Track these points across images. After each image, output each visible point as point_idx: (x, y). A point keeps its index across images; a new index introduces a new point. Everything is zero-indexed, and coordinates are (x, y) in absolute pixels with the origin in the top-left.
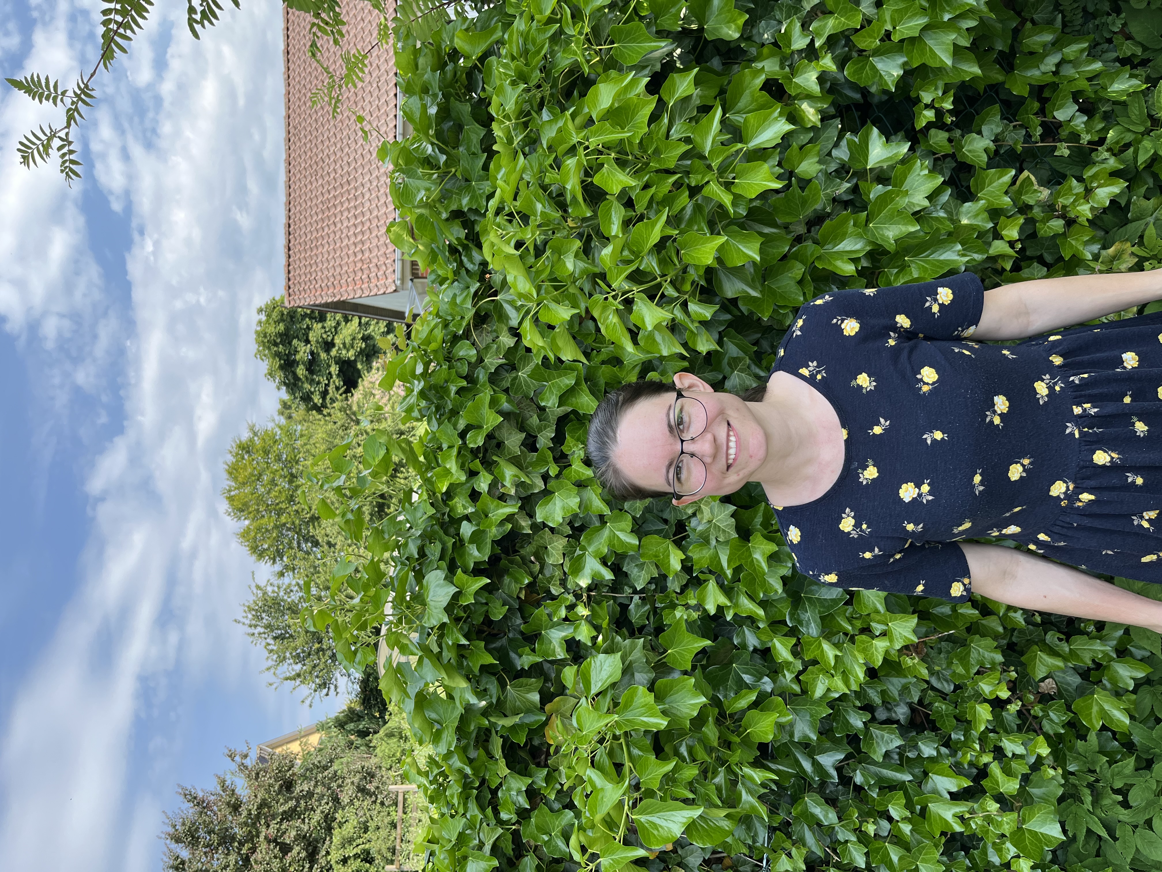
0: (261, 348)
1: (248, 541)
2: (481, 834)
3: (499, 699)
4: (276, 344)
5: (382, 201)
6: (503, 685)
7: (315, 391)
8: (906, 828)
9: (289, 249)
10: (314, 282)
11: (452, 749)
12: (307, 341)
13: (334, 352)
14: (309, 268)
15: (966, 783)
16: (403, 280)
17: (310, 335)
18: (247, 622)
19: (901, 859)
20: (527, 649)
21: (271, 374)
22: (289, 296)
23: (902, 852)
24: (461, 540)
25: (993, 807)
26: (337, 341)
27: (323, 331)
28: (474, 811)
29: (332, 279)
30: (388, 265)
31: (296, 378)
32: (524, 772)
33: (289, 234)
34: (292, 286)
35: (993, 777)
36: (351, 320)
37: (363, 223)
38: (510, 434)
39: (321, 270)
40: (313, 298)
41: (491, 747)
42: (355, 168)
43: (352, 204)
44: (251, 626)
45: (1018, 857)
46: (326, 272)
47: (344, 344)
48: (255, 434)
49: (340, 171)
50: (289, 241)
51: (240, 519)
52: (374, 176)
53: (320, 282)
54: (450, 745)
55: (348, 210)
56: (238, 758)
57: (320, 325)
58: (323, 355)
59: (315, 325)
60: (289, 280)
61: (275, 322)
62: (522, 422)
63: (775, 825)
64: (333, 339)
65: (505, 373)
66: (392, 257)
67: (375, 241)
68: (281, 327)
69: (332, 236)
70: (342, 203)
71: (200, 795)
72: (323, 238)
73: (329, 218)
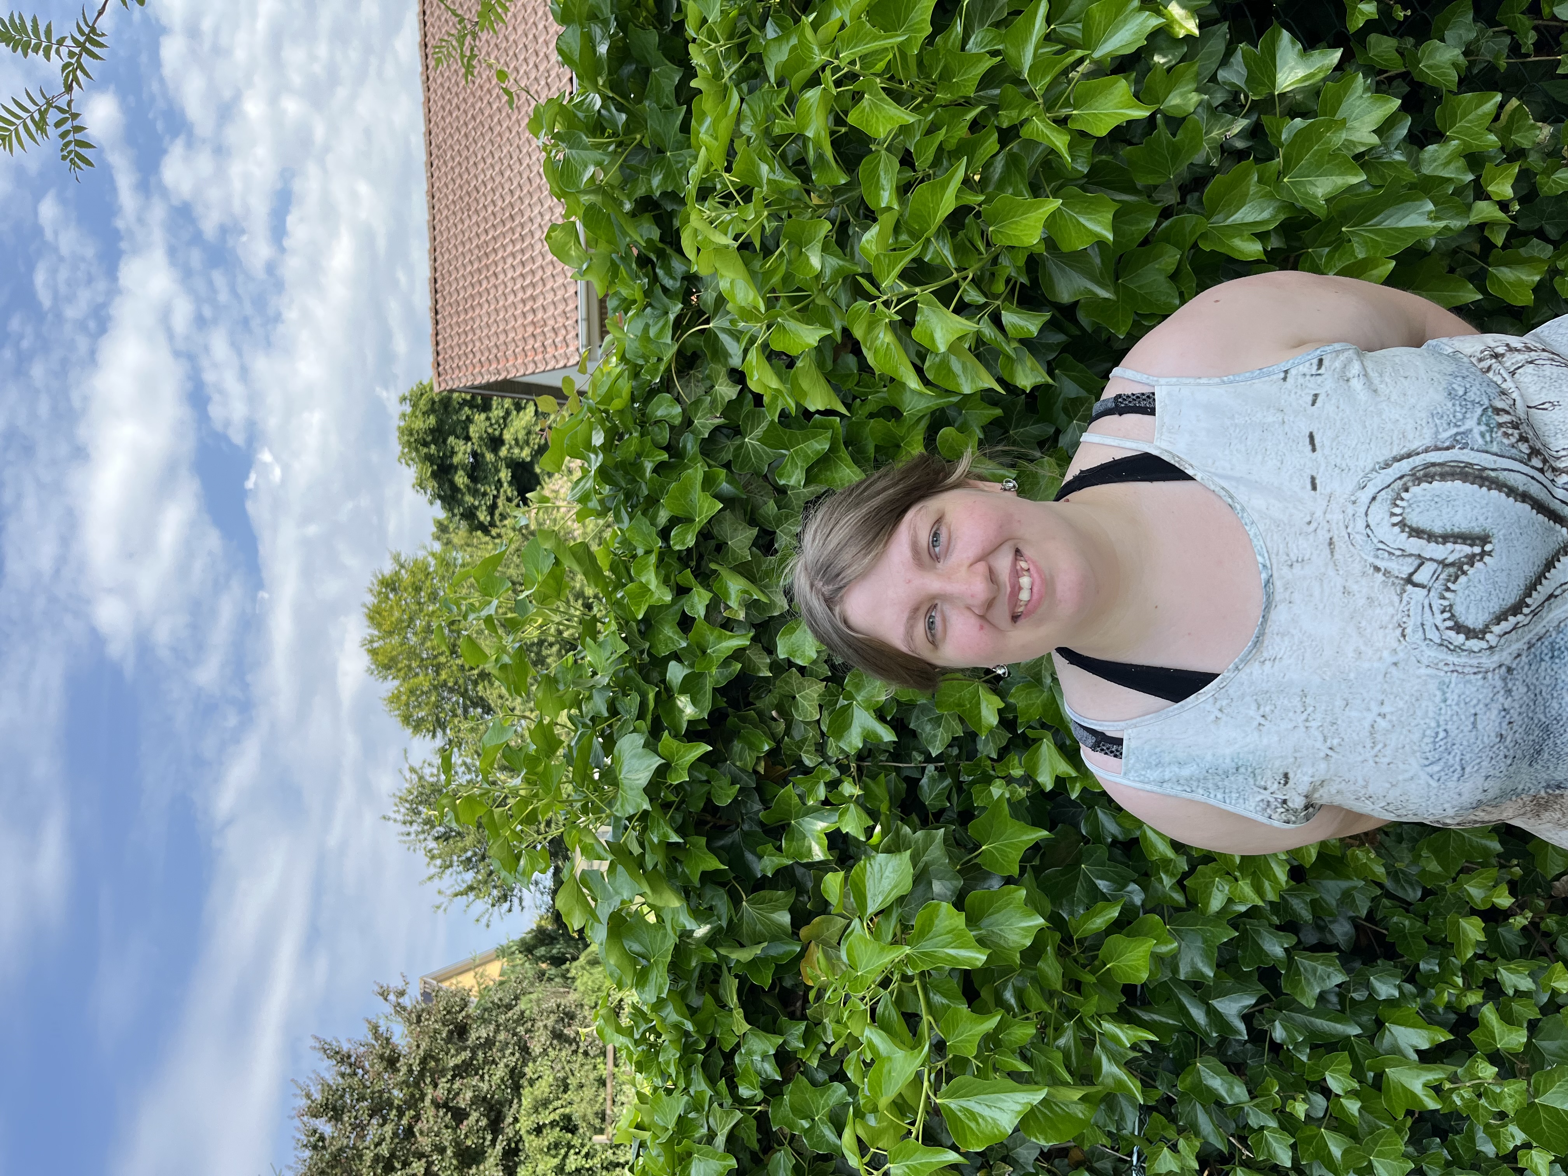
0: (406, 450)
1: (399, 709)
2: (711, 1120)
3: (730, 921)
4: (426, 444)
6: (736, 901)
7: (480, 505)
8: (1353, 1106)
9: (436, 313)
10: (471, 356)
11: (664, 995)
12: (468, 438)
13: (503, 452)
14: (463, 337)
15: (1443, 1036)
16: (588, 346)
17: (471, 430)
18: (400, 817)
19: (1345, 1153)
20: (770, 847)
21: (421, 485)
22: (439, 375)
23: (1347, 1142)
24: (668, 689)
25: (1487, 1071)
26: (507, 436)
27: (488, 423)
28: (699, 1084)
29: (494, 351)
30: (569, 328)
31: (455, 488)
32: (772, 1028)
33: (436, 292)
34: (442, 363)
35: (1485, 1026)
36: (525, 408)
37: (533, 272)
38: (735, 530)
39: (480, 339)
40: (470, 378)
41: (721, 991)
42: (520, 198)
43: (518, 247)
44: (405, 823)
45: (1527, 1146)
46: (486, 342)
47: (516, 440)
48: (402, 566)
49: (499, 203)
50: (436, 301)
51: (385, 678)
52: (546, 206)
53: (478, 355)
54: (661, 991)
55: (513, 255)
56: (392, 997)
57: (483, 416)
58: (489, 457)
59: (476, 417)
60: (438, 354)
61: (424, 413)
62: (753, 512)
63: (1151, 1103)
64: (501, 434)
65: (724, 440)
66: (573, 316)
67: (550, 297)
68: (432, 420)
69: (493, 291)
70: (504, 247)
71: (346, 1048)
72: (480, 294)
73: (487, 267)
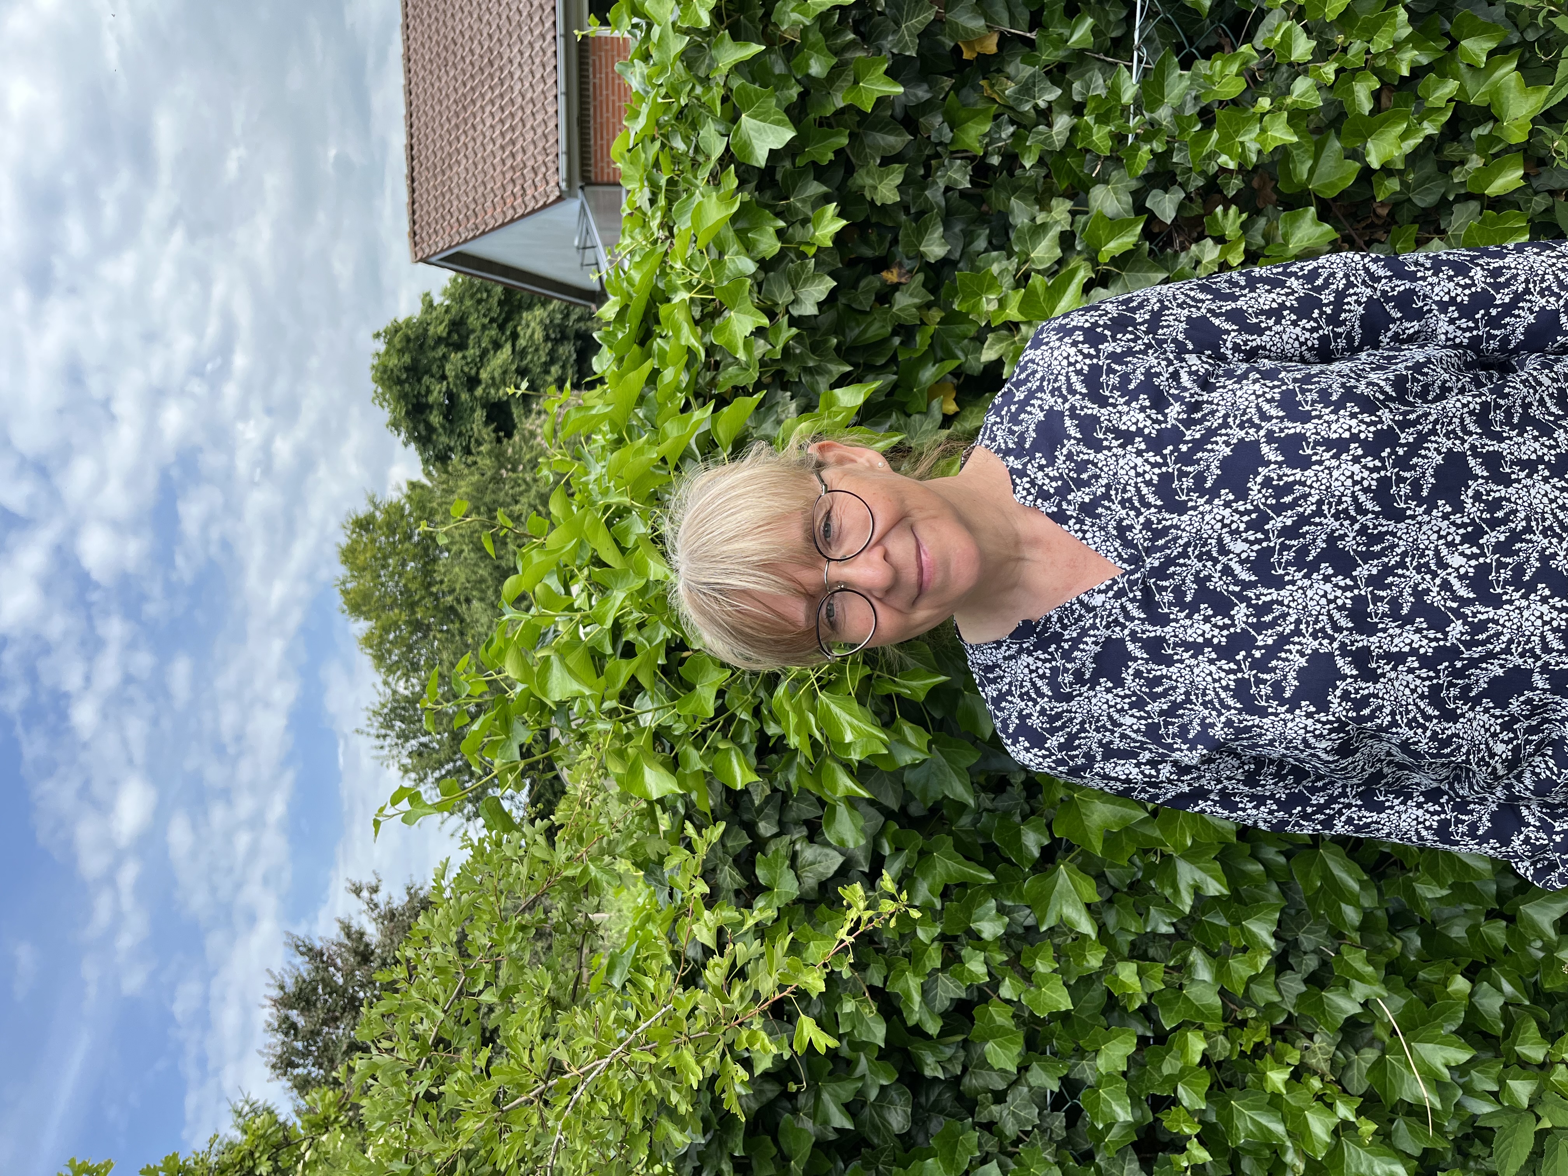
0: (380, 390)
1: (371, 649)
4: (400, 382)
5: (538, 76)
9: (413, 180)
10: (448, 217)
12: (444, 377)
13: (479, 391)
14: (440, 199)
16: (569, 181)
17: (447, 369)
18: (373, 731)
21: (395, 425)
22: (416, 244)
26: (484, 375)
27: (464, 362)
29: (472, 206)
30: (550, 165)
31: (430, 429)
33: (412, 159)
34: (418, 231)
37: (512, 115)
39: (458, 197)
40: (447, 239)
42: (499, 40)
43: (497, 92)
44: (378, 737)
46: (464, 198)
47: (493, 379)
48: (376, 507)
49: (478, 51)
50: (413, 169)
51: (358, 619)
52: (526, 42)
53: (456, 214)
55: (492, 102)
56: (365, 894)
57: (460, 355)
58: (464, 396)
59: (453, 354)
60: (414, 223)
61: (399, 351)
64: (478, 373)
66: (553, 151)
67: (529, 136)
68: (407, 359)
69: (470, 145)
70: (482, 96)
71: (318, 945)
72: (458, 151)
73: (465, 121)
